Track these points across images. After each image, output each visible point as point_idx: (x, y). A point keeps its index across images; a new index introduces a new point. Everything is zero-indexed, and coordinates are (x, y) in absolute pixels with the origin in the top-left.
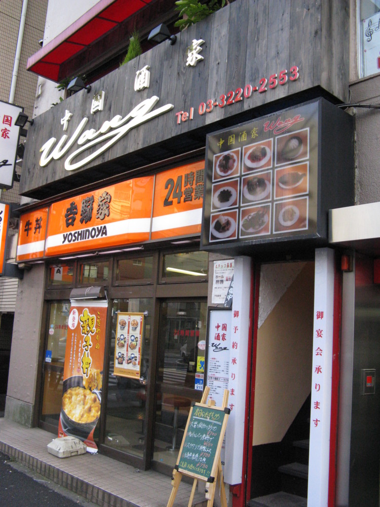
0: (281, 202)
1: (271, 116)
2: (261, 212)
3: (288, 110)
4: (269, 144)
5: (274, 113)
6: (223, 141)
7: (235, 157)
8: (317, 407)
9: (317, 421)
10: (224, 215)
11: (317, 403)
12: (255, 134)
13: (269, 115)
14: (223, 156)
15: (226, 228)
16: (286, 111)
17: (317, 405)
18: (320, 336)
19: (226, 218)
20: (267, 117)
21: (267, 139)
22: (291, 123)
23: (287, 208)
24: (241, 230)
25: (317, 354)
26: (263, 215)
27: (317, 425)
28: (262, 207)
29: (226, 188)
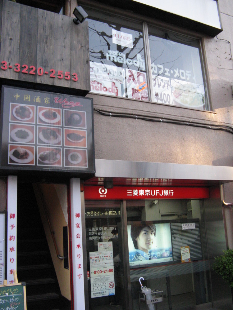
0: (69, 149)
1: (59, 95)
2: (54, 152)
3: (72, 96)
4: (59, 112)
5: (62, 94)
6: (19, 96)
7: (31, 111)
8: (79, 267)
9: (80, 275)
10: (22, 147)
11: (79, 265)
12: (48, 102)
13: (58, 94)
14: (20, 106)
15: (25, 157)
16: (71, 96)
17: (79, 266)
18: (78, 227)
19: (25, 150)
20: (57, 94)
21: (57, 108)
22: (75, 105)
23: (73, 153)
24: (39, 160)
25: (77, 238)
26: (56, 154)
27: (80, 277)
28: (54, 149)
29: (23, 129)
